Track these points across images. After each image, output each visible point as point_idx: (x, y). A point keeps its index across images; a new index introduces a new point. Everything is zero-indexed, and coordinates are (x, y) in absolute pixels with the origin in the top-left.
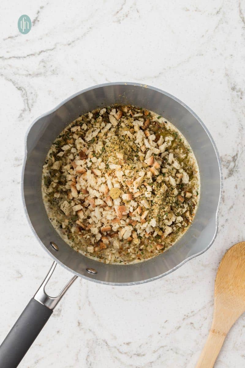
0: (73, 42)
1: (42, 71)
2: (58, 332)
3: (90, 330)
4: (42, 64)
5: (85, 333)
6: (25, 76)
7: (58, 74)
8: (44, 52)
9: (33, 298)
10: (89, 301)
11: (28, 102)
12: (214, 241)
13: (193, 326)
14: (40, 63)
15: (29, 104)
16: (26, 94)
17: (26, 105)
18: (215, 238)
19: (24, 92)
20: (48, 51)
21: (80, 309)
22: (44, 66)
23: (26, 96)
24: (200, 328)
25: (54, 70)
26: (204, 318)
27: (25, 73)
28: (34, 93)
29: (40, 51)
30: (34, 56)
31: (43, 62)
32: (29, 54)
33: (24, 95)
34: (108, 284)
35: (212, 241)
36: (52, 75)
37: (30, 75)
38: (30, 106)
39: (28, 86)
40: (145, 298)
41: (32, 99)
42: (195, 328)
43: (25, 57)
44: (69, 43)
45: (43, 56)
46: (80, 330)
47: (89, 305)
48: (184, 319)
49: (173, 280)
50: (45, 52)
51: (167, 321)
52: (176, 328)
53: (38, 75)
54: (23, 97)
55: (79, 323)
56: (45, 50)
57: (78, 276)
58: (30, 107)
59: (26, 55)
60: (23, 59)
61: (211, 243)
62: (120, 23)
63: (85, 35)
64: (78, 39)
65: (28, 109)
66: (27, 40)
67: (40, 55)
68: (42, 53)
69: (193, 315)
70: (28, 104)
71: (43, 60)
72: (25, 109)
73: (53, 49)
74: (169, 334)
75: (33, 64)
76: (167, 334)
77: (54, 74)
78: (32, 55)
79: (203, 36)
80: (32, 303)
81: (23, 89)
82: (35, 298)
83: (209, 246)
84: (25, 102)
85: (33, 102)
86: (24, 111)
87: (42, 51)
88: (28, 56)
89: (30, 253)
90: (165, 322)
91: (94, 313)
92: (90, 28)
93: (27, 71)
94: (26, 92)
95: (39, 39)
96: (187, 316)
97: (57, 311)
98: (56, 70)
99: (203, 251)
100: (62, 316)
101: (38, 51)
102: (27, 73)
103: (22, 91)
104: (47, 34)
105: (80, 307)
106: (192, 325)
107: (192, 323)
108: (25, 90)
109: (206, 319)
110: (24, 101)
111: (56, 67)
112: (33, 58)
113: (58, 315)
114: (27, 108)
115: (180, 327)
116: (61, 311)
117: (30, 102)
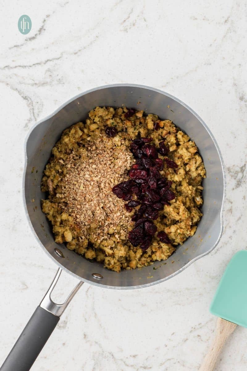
0: (80, 51)
1: (48, 80)
2: (64, 344)
3: (96, 343)
4: (49, 73)
5: (91, 345)
6: (31, 86)
7: (64, 83)
8: (50, 60)
9: (39, 306)
10: (95, 313)
11: (34, 111)
12: (219, 240)
13: (200, 339)
14: (46, 72)
15: (35, 113)
16: (32, 103)
17: (32, 114)
18: (221, 237)
19: (30, 101)
20: (55, 61)
21: (86, 321)
22: (50, 76)
23: (32, 106)
24: (208, 340)
25: (60, 79)
26: (212, 330)
27: (31, 82)
28: (39, 103)
29: (46, 60)
30: (40, 65)
31: (49, 71)
32: (35, 63)
33: (30, 104)
34: (114, 289)
35: (218, 240)
36: (58, 84)
37: (36, 84)
38: (36, 115)
39: (34, 95)
40: (152, 310)
41: (38, 109)
42: (202, 340)
43: (31, 66)
44: (76, 52)
45: (49, 65)
46: (86, 342)
47: (96, 318)
48: (191, 332)
49: (180, 292)
50: (52, 61)
51: (173, 333)
52: (183, 341)
53: (44, 84)
54: (29, 107)
55: (85, 335)
56: (51, 59)
57: (84, 281)
58: (36, 117)
59: (31, 64)
60: (29, 68)
61: (217, 242)
62: (127, 32)
63: (91, 43)
64: (85, 48)
65: (34, 119)
66: (33, 49)
67: (46, 64)
68: (49, 62)
69: (201, 328)
70: (33, 113)
71: (49, 69)
72: (30, 118)
73: (59, 58)
74: (176, 347)
75: (39, 73)
76: (174, 347)
77: (60, 83)
78: (37, 64)
79: (211, 45)
80: (39, 311)
81: (29, 99)
82: (41, 306)
83: (214, 246)
84: (30, 112)
85: (39, 112)
86: (29, 121)
87: (48, 60)
88: (34, 65)
89: (35, 264)
90: (172, 335)
91: (100, 325)
92: (97, 37)
93: (33, 80)
94: (32, 102)
95: (45, 48)
96: (194, 328)
97: (63, 323)
98: (62, 79)
99: (209, 251)
100: (68, 328)
101: (44, 60)
102: (33, 82)
103: (28, 101)
104: (53, 43)
105: (86, 319)
106: (200, 337)
107: (199, 336)
108: (30, 99)
109: (213, 331)
110: (30, 110)
111: (62, 77)
112: (39, 67)
113: (64, 327)
114: (33, 117)
115: (187, 339)
116: (66, 323)
117: (36, 111)
